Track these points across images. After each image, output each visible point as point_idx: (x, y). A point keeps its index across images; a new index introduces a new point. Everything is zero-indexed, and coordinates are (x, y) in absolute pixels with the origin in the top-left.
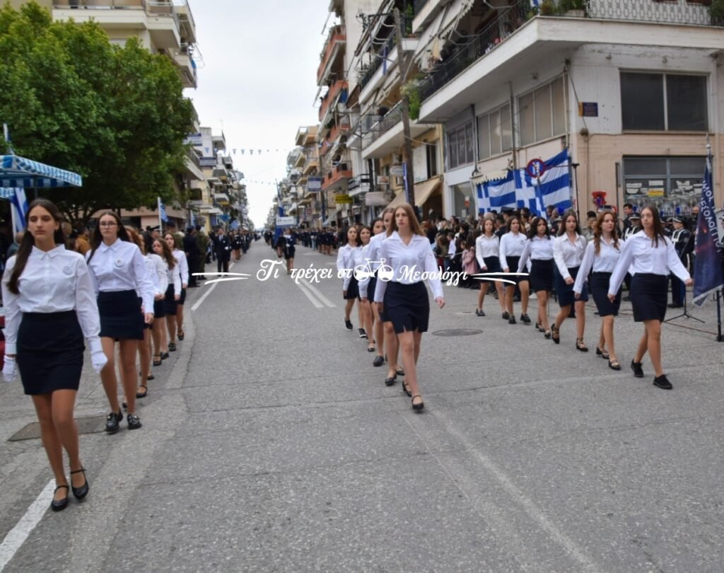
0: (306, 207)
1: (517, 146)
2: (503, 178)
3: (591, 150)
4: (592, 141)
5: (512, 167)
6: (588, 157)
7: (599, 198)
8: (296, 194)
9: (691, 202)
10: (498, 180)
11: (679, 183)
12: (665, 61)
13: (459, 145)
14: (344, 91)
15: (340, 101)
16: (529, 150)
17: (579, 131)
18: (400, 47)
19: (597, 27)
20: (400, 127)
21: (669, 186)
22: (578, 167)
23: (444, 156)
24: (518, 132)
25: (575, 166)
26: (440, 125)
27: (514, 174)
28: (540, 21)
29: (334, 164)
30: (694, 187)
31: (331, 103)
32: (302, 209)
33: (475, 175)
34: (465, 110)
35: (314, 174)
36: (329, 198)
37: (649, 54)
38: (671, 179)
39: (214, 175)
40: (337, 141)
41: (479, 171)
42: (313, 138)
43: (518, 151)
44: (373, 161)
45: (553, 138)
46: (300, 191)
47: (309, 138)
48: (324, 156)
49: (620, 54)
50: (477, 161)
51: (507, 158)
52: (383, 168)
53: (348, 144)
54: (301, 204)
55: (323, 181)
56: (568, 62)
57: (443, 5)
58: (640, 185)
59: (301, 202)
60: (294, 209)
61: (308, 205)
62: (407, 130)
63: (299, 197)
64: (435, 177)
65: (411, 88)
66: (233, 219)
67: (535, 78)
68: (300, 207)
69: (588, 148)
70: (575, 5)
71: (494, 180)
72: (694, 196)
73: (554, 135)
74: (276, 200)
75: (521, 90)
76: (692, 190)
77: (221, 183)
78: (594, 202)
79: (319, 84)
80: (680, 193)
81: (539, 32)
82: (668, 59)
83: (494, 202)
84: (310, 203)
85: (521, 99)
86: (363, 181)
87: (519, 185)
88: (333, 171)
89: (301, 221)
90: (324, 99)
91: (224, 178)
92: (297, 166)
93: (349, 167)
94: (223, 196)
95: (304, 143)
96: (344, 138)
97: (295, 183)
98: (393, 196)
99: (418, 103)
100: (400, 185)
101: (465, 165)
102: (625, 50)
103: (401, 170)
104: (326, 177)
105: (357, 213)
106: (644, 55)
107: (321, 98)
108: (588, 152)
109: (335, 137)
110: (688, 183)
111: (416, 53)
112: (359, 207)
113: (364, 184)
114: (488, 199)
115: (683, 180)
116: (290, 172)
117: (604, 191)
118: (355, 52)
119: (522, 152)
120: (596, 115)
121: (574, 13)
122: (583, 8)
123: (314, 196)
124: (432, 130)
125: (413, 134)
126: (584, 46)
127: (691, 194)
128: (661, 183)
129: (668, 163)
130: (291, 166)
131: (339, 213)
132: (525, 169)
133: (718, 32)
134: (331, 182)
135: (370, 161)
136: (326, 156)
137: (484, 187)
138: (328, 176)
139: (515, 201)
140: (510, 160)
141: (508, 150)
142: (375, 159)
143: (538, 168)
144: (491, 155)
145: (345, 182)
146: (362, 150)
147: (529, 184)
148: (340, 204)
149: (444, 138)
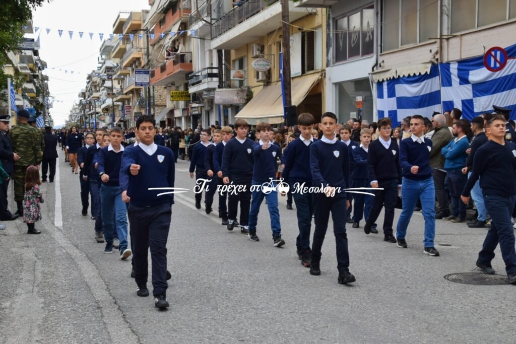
0: (124, 103)
1: (445, 32)
2: (423, 73)
5: (437, 60)
8: (111, 89)
10: (415, 75)
13: (350, 34)
16: (466, 38)
20: (277, 8)
23: (328, 46)
24: (448, 16)
26: (324, 9)
27: (439, 68)
29: (169, 55)
32: (118, 106)
33: (376, 71)
35: (137, 67)
36: (156, 94)
39: (22, 61)
40: (175, 29)
41: (382, 64)
42: (140, 25)
43: (448, 39)
44: (223, 51)
46: (117, 86)
47: (132, 25)
48: (153, 45)
50: (379, 54)
51: (429, 48)
52: (234, 61)
53: (189, 33)
54: (117, 101)
55: (153, 75)
59: (119, 97)
60: (109, 105)
61: (126, 102)
62: (285, 14)
63: (115, 91)
64: (311, 72)
66: (38, 114)
68: (115, 103)
71: (409, 75)
73: (509, 19)
74: (83, 95)
77: (28, 71)
83: (403, 103)
84: (129, 100)
86: (211, 75)
87: (447, 82)
88: (167, 64)
89: (117, 119)
91: (31, 65)
92: (114, 57)
93: (187, 58)
94: (30, 86)
95: (125, 31)
96: (184, 26)
97: (111, 75)
98: (249, 97)
100: (262, 81)
101: (360, 57)
103: (265, 63)
104: (157, 71)
105: (196, 113)
109: (173, 23)
112: (200, 105)
114: (394, 100)
116: (104, 63)
119: (454, 42)
123: (138, 91)
124: (311, 15)
125: (291, 19)
130: (104, 57)
131: (172, 112)
132: (461, 62)
134: (165, 75)
135: (219, 52)
136: (156, 47)
137: (388, 85)
138: (159, 69)
139: (439, 102)
140: (434, 51)
141: (430, 39)
142: (226, 51)
143: (498, 58)
144: (401, 45)
145: (184, 76)
146: (212, 39)
147: (464, 80)
148: (173, 101)
149: (328, 25)
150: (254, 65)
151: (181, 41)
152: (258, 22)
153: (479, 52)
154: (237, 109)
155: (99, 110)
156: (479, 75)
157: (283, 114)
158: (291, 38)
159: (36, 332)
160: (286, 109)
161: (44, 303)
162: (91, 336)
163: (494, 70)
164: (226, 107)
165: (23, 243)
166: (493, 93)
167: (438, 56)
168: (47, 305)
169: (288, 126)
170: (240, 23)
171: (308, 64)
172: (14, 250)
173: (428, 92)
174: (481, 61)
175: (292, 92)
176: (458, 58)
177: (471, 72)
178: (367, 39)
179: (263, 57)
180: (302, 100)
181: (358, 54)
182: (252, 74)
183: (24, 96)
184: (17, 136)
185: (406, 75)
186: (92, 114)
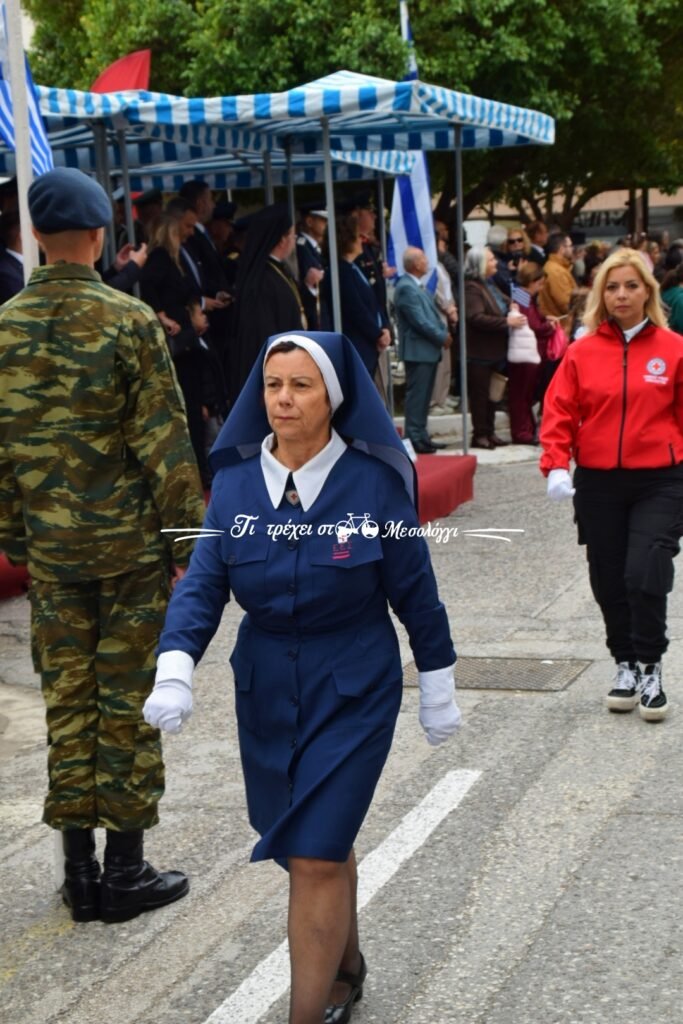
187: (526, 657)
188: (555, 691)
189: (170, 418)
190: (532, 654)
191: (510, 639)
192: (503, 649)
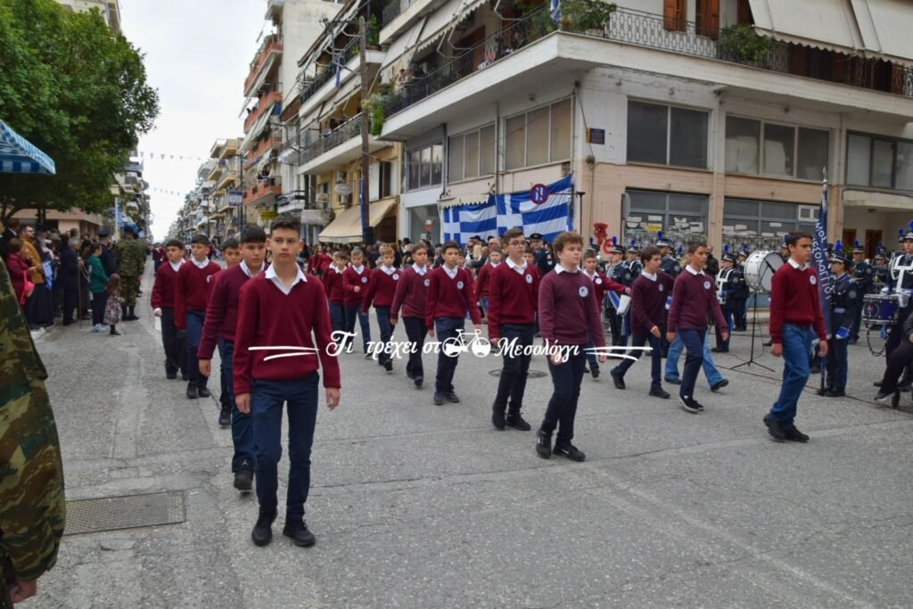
0: (218, 221)
1: (501, 169)
2: (482, 202)
3: (596, 179)
4: (598, 169)
5: (494, 192)
6: (593, 187)
7: (601, 229)
8: (207, 208)
9: (687, 240)
10: (475, 204)
11: (676, 220)
12: (672, 93)
13: (422, 166)
14: (279, 103)
15: (272, 113)
16: (516, 174)
17: (585, 158)
18: (363, 58)
19: (617, 49)
20: (358, 141)
21: (667, 222)
22: (583, 196)
23: (402, 176)
24: (503, 155)
25: (581, 194)
26: (400, 144)
27: (496, 199)
28: (561, 36)
29: (261, 178)
30: (691, 225)
31: (261, 116)
32: (213, 223)
33: (443, 198)
34: (434, 129)
35: (231, 188)
36: (248, 213)
37: (657, 84)
38: (670, 215)
39: (127, 181)
40: (267, 155)
41: (448, 194)
42: (235, 151)
43: (503, 175)
44: (310, 177)
45: (549, 164)
46: (212, 206)
47: (228, 151)
48: (247, 169)
49: (629, 81)
50: (447, 184)
51: (489, 181)
52: (319, 186)
53: (279, 159)
54: (212, 219)
55: (245, 196)
56: (578, 84)
57: (421, 16)
58: (640, 219)
59: (214, 216)
60: (204, 223)
61: (221, 220)
62: (365, 146)
63: (210, 210)
64: (387, 197)
65: (373, 102)
66: (140, 230)
67: (532, 99)
68: (210, 221)
69: (593, 177)
70: (596, 25)
71: (471, 204)
72: (689, 235)
73: (551, 161)
74: (181, 213)
75: (510, 112)
76: (688, 228)
77: (132, 191)
78: (596, 234)
79: (246, 95)
80: (677, 230)
81: (559, 48)
82: (676, 91)
83: (466, 227)
84: (223, 218)
85: (508, 121)
86: (298, 198)
87: (502, 211)
88: (258, 186)
90: (252, 112)
91: (135, 185)
92: (211, 179)
93: (277, 182)
94: (133, 204)
95: (221, 156)
96: (275, 153)
97: (208, 196)
98: (332, 218)
99: (382, 118)
100: (344, 204)
101: (430, 186)
102: (634, 76)
103: (347, 188)
104: (250, 192)
106: (652, 84)
107: (248, 110)
108: (593, 181)
109: (265, 150)
110: (684, 220)
111: (384, 65)
113: (297, 201)
114: (458, 224)
115: (680, 217)
116: (201, 185)
117: (606, 223)
118: (298, 62)
119: (507, 177)
120: (603, 143)
121: (594, 32)
122: (602, 28)
123: (231, 210)
124: (388, 148)
125: (371, 150)
126: (596, 69)
127: (687, 232)
128: (660, 218)
129: (668, 198)
130: (201, 179)
132: (513, 195)
133: (729, 68)
134: (256, 197)
135: (306, 177)
136: (249, 170)
137: (453, 211)
138: (251, 191)
139: (495, 228)
140: (491, 184)
141: (489, 174)
142: (312, 176)
143: (542, 193)
144: (466, 177)
145: (273, 197)
146: (300, 165)
147: (516, 210)
148: (263, 219)
149: (403, 157)
150: (336, 189)
151: (272, 166)
152: (341, 152)
153: (528, 187)
154: (321, 228)
155: (195, 227)
156: (527, 206)
157: (361, 234)
158: (370, 167)
159: (142, 415)
160: (364, 230)
161: (149, 392)
162: (189, 419)
163: (539, 203)
164: (311, 227)
165: (127, 344)
166: (540, 221)
167: (495, 189)
168: (150, 396)
169: (367, 244)
170: (325, 151)
171: (385, 191)
172: (120, 349)
173: (486, 218)
174: (528, 195)
175: (371, 215)
176: (511, 191)
177: (521, 204)
178: (436, 171)
179: (345, 183)
180: (379, 221)
181: (428, 183)
182: (335, 198)
183: (128, 214)
184: (122, 249)
185: (469, 203)
186: (189, 231)
187: (132, 494)
188: (181, 522)
189: (27, 387)
190: (136, 490)
191: (110, 480)
192: (113, 488)
